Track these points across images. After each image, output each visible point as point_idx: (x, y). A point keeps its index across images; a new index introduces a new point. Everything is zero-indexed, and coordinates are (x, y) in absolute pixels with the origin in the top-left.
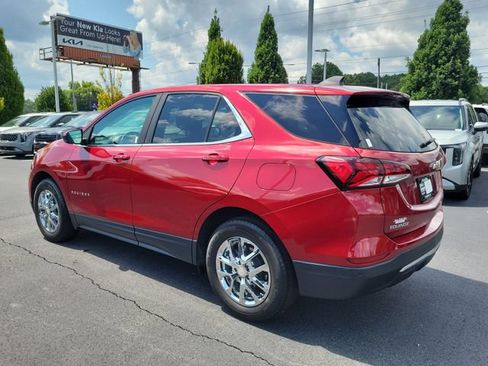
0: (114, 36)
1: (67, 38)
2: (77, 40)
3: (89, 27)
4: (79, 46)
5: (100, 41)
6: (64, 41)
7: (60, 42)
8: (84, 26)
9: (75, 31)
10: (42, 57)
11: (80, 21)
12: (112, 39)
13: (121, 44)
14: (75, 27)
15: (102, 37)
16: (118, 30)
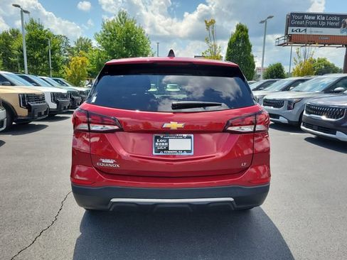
0: (334, 21)
1: (295, 28)
2: (302, 29)
3: (313, 18)
4: (303, 33)
5: (321, 27)
6: (293, 31)
7: (290, 32)
8: (310, 18)
9: (301, 23)
10: (277, 44)
11: (306, 14)
12: (331, 24)
13: (339, 27)
14: (303, 19)
15: (323, 24)
16: (337, 16)
